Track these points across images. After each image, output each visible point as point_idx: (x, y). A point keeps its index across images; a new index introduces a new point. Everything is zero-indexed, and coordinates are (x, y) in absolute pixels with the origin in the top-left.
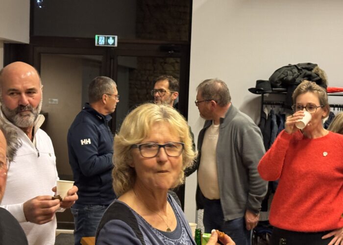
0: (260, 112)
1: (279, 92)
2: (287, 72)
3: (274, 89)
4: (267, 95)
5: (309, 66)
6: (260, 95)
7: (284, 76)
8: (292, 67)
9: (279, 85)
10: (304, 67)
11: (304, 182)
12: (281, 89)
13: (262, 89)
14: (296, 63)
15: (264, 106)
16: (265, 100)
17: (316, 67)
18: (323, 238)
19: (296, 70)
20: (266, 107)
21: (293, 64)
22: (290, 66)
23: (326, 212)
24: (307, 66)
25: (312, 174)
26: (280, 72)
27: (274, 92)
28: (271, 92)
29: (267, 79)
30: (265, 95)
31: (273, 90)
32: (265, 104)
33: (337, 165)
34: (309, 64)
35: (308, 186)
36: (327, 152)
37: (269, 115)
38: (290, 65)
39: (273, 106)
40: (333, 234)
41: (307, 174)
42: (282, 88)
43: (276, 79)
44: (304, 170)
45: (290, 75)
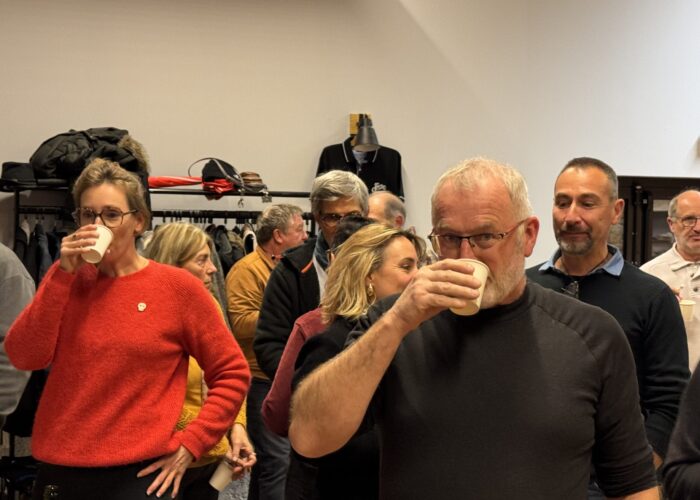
0: (12, 229)
1: (51, 187)
2: (67, 146)
3: (39, 180)
4: (27, 193)
5: (112, 134)
6: (12, 194)
7: (61, 153)
8: (77, 136)
9: (50, 172)
10: (101, 135)
11: (102, 365)
12: (55, 180)
13: (16, 180)
14: (85, 128)
15: (21, 216)
16: (21, 203)
17: (125, 137)
18: (140, 475)
19: (84, 143)
20: (26, 218)
21: (78, 129)
22: (72, 133)
23: (145, 422)
24: (107, 134)
25: (116, 349)
26: (51, 146)
27: (40, 188)
28: (34, 186)
29: (26, 160)
30: (21, 193)
31: (38, 184)
32: (25, 212)
33: (165, 328)
34: (111, 129)
35: (109, 373)
36: (146, 303)
37: (32, 234)
38: (72, 130)
39: (40, 216)
40: (158, 465)
41: (105, 349)
42: (57, 178)
43: (45, 161)
44: (100, 342)
45: (73, 153)
